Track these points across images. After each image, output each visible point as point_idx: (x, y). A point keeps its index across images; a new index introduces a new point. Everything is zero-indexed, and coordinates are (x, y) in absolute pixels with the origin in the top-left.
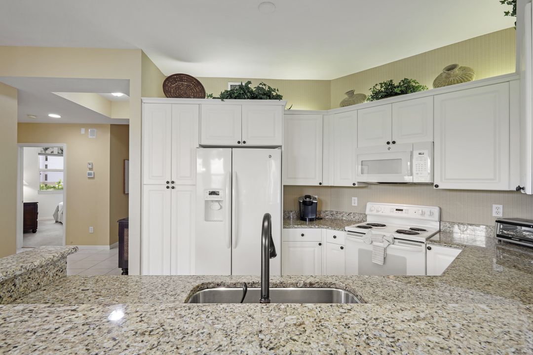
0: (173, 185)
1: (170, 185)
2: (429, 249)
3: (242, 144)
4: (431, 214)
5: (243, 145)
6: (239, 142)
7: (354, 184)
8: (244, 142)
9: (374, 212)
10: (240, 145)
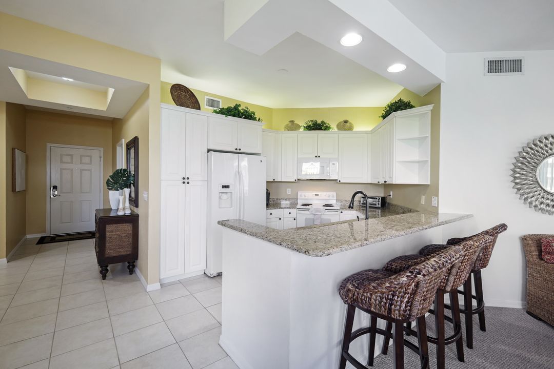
0: (188, 181)
1: (186, 181)
2: (342, 212)
3: (238, 151)
4: (333, 196)
5: (240, 151)
6: (236, 149)
7: (295, 180)
8: (240, 150)
9: (303, 197)
10: (236, 151)
